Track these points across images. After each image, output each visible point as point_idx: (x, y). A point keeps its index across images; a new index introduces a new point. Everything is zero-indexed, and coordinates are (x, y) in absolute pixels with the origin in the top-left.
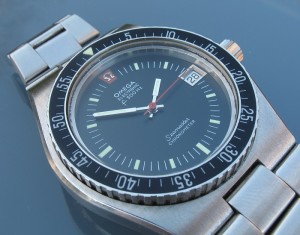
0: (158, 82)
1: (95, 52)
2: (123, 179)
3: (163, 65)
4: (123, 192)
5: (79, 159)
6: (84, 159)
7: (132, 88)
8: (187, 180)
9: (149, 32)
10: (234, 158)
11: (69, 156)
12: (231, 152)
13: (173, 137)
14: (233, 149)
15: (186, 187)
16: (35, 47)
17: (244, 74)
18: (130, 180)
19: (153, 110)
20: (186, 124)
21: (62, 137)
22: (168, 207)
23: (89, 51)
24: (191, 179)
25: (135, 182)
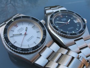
0: (70, 20)
3: (71, 18)
4: (58, 32)
6: (54, 25)
7: (65, 19)
9: (71, 12)
11: (51, 24)
12: (78, 33)
13: (69, 29)
15: (69, 35)
19: (67, 23)
20: (72, 28)
21: (51, 21)
23: (60, 11)
25: (61, 31)
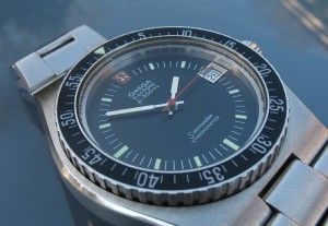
0: (176, 80)
1: (107, 51)
2: (143, 176)
3: (180, 64)
4: (144, 190)
5: (92, 156)
6: (97, 156)
8: (218, 175)
9: (164, 31)
10: (268, 149)
11: (80, 153)
12: (264, 143)
13: (196, 134)
14: (266, 139)
15: (217, 182)
16: (42, 56)
17: (269, 67)
18: (152, 177)
19: (172, 107)
20: (209, 120)
21: (72, 134)
22: (197, 207)
23: (101, 51)
24: (222, 173)
25: (157, 179)
